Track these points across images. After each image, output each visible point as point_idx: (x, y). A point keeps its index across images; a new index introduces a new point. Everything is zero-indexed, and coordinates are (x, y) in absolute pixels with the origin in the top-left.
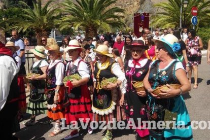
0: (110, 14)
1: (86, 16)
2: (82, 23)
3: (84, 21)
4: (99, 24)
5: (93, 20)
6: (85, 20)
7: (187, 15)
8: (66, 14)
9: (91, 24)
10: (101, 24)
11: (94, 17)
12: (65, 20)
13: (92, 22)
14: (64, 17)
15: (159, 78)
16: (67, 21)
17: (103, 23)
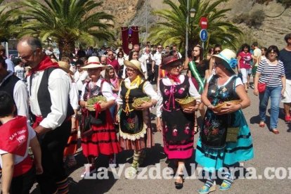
0: (94, 20)
1: (59, 23)
2: (53, 32)
3: (55, 28)
4: (78, 34)
5: (69, 29)
6: (57, 28)
7: (195, 27)
8: (28, 18)
9: (66, 35)
10: (81, 34)
11: (71, 25)
12: (27, 26)
13: (68, 31)
14: (26, 23)
15: (219, 94)
16: (29, 28)
17: (83, 33)
